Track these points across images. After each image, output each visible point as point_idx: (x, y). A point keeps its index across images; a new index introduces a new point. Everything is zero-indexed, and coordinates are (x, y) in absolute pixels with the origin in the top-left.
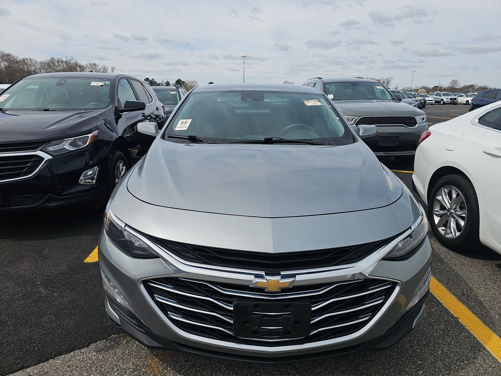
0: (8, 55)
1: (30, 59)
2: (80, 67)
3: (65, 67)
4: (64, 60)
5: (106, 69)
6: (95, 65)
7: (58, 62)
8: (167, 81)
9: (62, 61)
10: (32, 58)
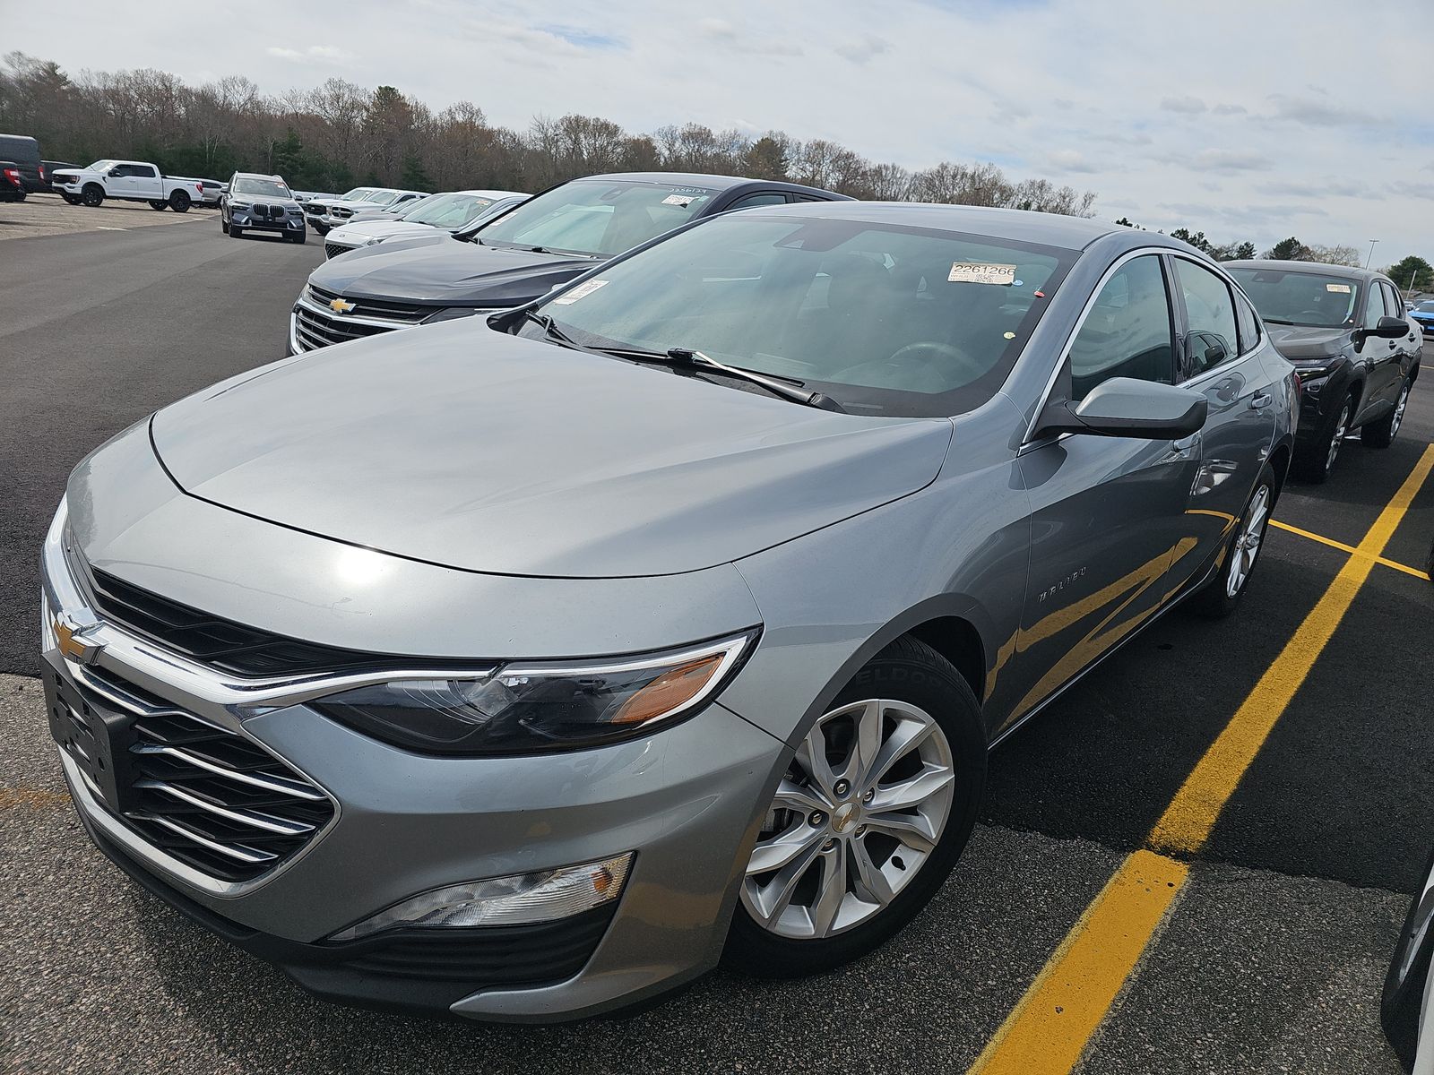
0: (849, 156)
1: (894, 168)
2: (1003, 190)
3: (967, 190)
4: (970, 171)
5: (1067, 199)
6: (1042, 186)
7: (954, 177)
8: (1246, 244)
9: (964, 175)
10: (897, 165)
